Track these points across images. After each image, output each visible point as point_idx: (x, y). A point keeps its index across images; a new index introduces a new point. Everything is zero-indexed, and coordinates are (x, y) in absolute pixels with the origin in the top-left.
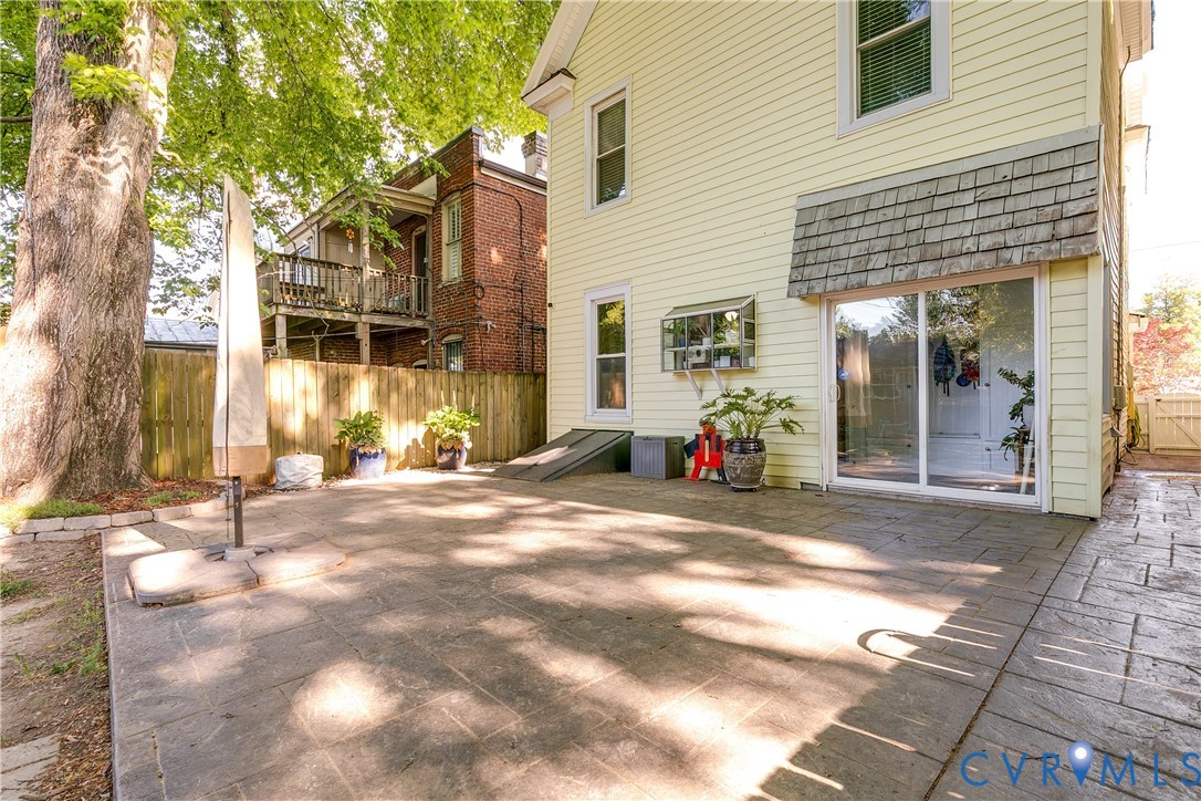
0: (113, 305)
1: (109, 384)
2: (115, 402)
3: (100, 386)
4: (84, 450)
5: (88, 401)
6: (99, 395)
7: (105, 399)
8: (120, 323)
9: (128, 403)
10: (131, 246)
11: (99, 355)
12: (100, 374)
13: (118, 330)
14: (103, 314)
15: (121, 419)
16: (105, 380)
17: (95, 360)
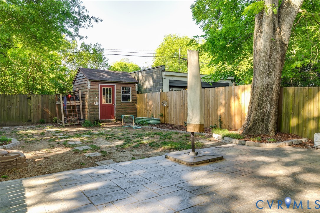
0: (268, 74)
1: (266, 100)
2: (267, 106)
3: (263, 101)
4: (257, 120)
5: (259, 106)
6: (262, 104)
7: (264, 105)
8: (270, 80)
9: (270, 106)
10: (274, 53)
11: (262, 91)
12: (262, 98)
13: (270, 82)
14: (265, 78)
15: (269, 112)
16: (264, 99)
17: (261, 93)
